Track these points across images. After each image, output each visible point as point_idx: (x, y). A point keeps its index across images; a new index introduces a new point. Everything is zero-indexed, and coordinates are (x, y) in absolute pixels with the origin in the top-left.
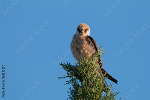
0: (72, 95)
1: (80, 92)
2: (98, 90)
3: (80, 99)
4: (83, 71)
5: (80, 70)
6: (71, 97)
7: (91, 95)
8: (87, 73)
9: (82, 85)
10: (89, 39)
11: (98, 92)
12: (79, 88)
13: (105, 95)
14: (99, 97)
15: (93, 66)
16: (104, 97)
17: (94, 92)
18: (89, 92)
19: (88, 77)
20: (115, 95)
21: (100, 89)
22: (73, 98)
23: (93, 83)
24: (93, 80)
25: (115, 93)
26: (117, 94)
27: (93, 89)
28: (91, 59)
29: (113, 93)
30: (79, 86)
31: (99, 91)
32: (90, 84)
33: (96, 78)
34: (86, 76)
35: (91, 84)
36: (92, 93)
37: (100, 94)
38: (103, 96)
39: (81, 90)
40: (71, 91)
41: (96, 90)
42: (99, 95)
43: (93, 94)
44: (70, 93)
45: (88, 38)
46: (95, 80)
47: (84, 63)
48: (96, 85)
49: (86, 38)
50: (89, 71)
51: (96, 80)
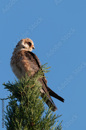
0: (8, 115)
1: (17, 112)
2: (37, 111)
3: (17, 119)
4: (22, 89)
5: (19, 88)
6: (7, 117)
7: (29, 117)
8: (26, 92)
9: (21, 105)
10: (30, 55)
11: (36, 113)
12: (17, 107)
13: (45, 117)
14: (38, 118)
15: (34, 85)
16: (43, 119)
17: (32, 113)
18: (28, 113)
19: (28, 96)
20: (56, 118)
21: (39, 110)
22: (9, 118)
23: (32, 103)
24: (32, 99)
25: (56, 116)
26: (58, 117)
27: (32, 110)
28: (33, 77)
29: (54, 116)
30: (17, 105)
31: (39, 113)
32: (28, 104)
33: (36, 98)
34: (25, 95)
35: (30, 104)
36: (31, 113)
37: (39, 115)
38: (42, 117)
39: (19, 110)
40: (8, 111)
41: (35, 111)
42: (37, 116)
43: (32, 115)
44: (7, 112)
45: (29, 53)
46: (34, 100)
47: (25, 81)
48: (36, 106)
49: (26, 54)
50: (29, 90)
51: (36, 101)
